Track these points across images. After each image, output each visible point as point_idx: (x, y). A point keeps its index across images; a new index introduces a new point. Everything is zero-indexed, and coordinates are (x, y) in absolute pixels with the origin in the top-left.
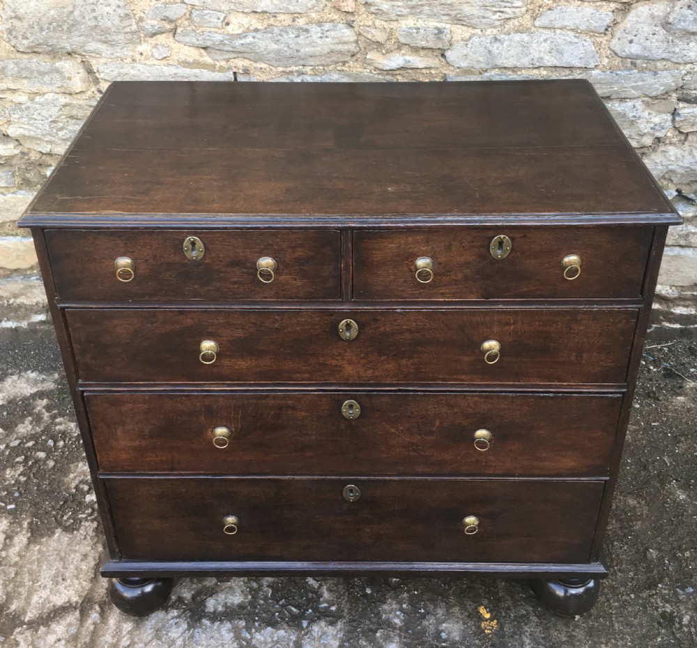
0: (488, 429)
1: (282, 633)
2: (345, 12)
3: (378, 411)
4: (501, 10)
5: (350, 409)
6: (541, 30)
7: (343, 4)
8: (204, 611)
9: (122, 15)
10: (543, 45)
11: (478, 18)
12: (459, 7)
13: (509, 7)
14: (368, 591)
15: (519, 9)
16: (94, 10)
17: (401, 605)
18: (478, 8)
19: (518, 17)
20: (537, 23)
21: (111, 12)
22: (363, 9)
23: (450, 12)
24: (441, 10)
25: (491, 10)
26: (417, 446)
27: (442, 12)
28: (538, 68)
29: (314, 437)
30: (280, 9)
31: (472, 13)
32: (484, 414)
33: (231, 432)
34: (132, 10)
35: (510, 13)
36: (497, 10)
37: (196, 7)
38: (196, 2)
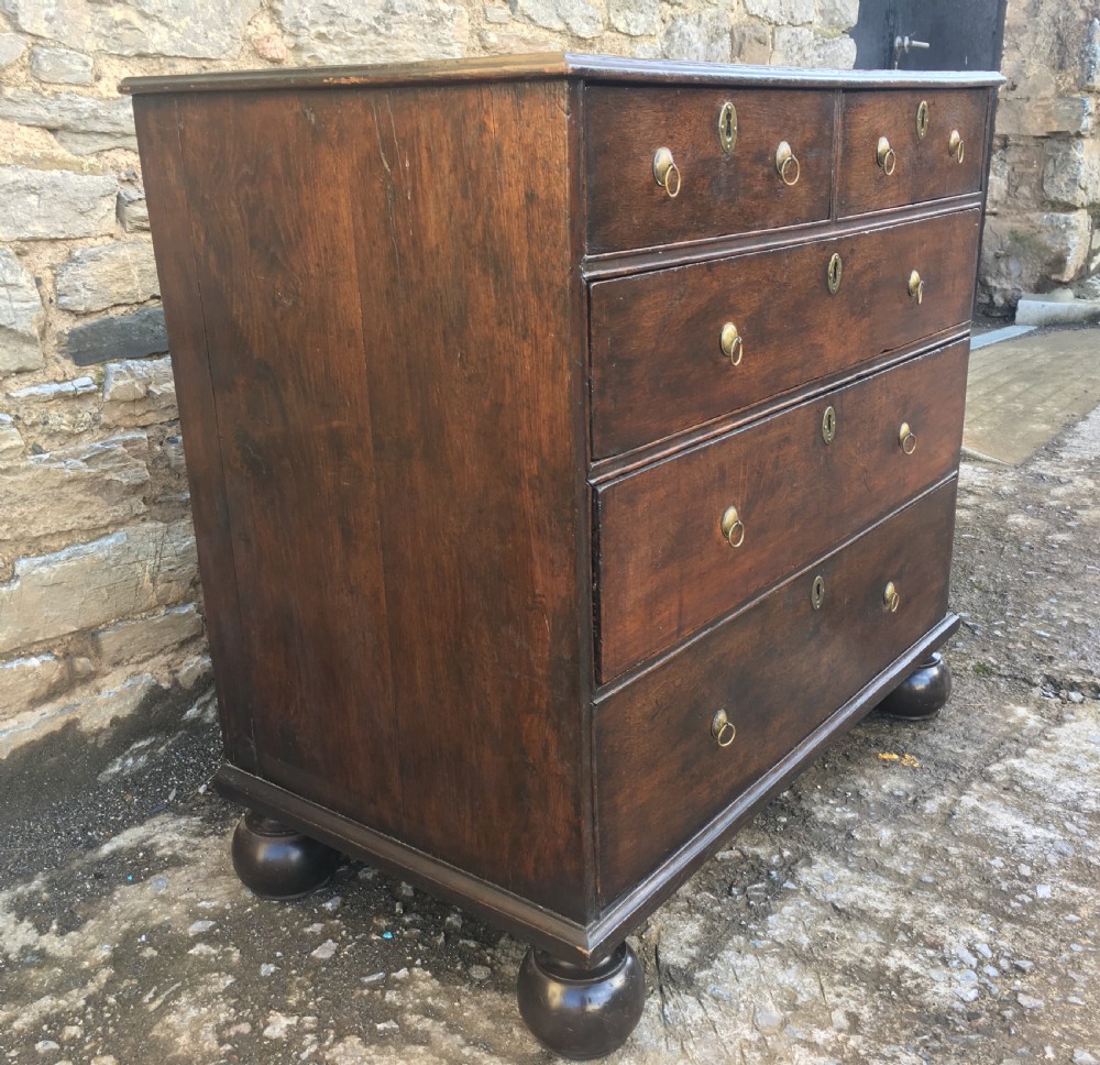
1: (788, 910)
7: (270, 45)
8: (680, 969)
17: (828, 803)
30: (182, 50)
37: (41, 42)
38: (42, 28)
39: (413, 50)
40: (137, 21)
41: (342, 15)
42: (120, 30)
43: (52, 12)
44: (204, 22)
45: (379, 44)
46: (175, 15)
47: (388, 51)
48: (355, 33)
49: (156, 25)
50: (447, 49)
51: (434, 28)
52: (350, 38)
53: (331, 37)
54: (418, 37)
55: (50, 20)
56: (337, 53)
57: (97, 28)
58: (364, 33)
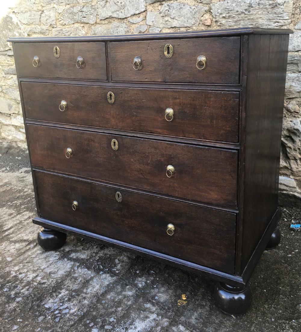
0: (173, 165)
1: (90, 272)
2: (207, 25)
3: (126, 147)
4: (277, 21)
5: (115, 145)
6: (299, 31)
7: (206, 22)
8: (68, 256)
9: (126, 31)
10: (299, 38)
11: (266, 26)
12: (257, 20)
13: (282, 20)
14: (138, 272)
15: (287, 21)
16: (117, 29)
17: (147, 281)
18: (266, 20)
19: (287, 25)
20: (296, 27)
21: (123, 30)
22: (214, 24)
23: (253, 23)
24: (249, 22)
25: (273, 21)
26: (143, 171)
27: (249, 23)
28: (298, 51)
29: (101, 159)
30: (181, 25)
31: (263, 23)
32: (170, 155)
33: (73, 151)
34: (130, 29)
35: (282, 22)
36: (276, 21)
37: (151, 27)
38: (151, 24)
39: (261, 18)
40: (170, 20)
41: (231, 10)
42: (167, 22)
43: (153, 20)
44: (187, 18)
45: (246, 17)
46: (179, 17)
47: (249, 19)
48: (237, 15)
49: (175, 20)
50: (280, 15)
51: (273, 9)
52: (234, 17)
53: (227, 17)
54: (265, 13)
55: (153, 22)
56: (230, 21)
57: (163, 22)
58: (240, 14)
